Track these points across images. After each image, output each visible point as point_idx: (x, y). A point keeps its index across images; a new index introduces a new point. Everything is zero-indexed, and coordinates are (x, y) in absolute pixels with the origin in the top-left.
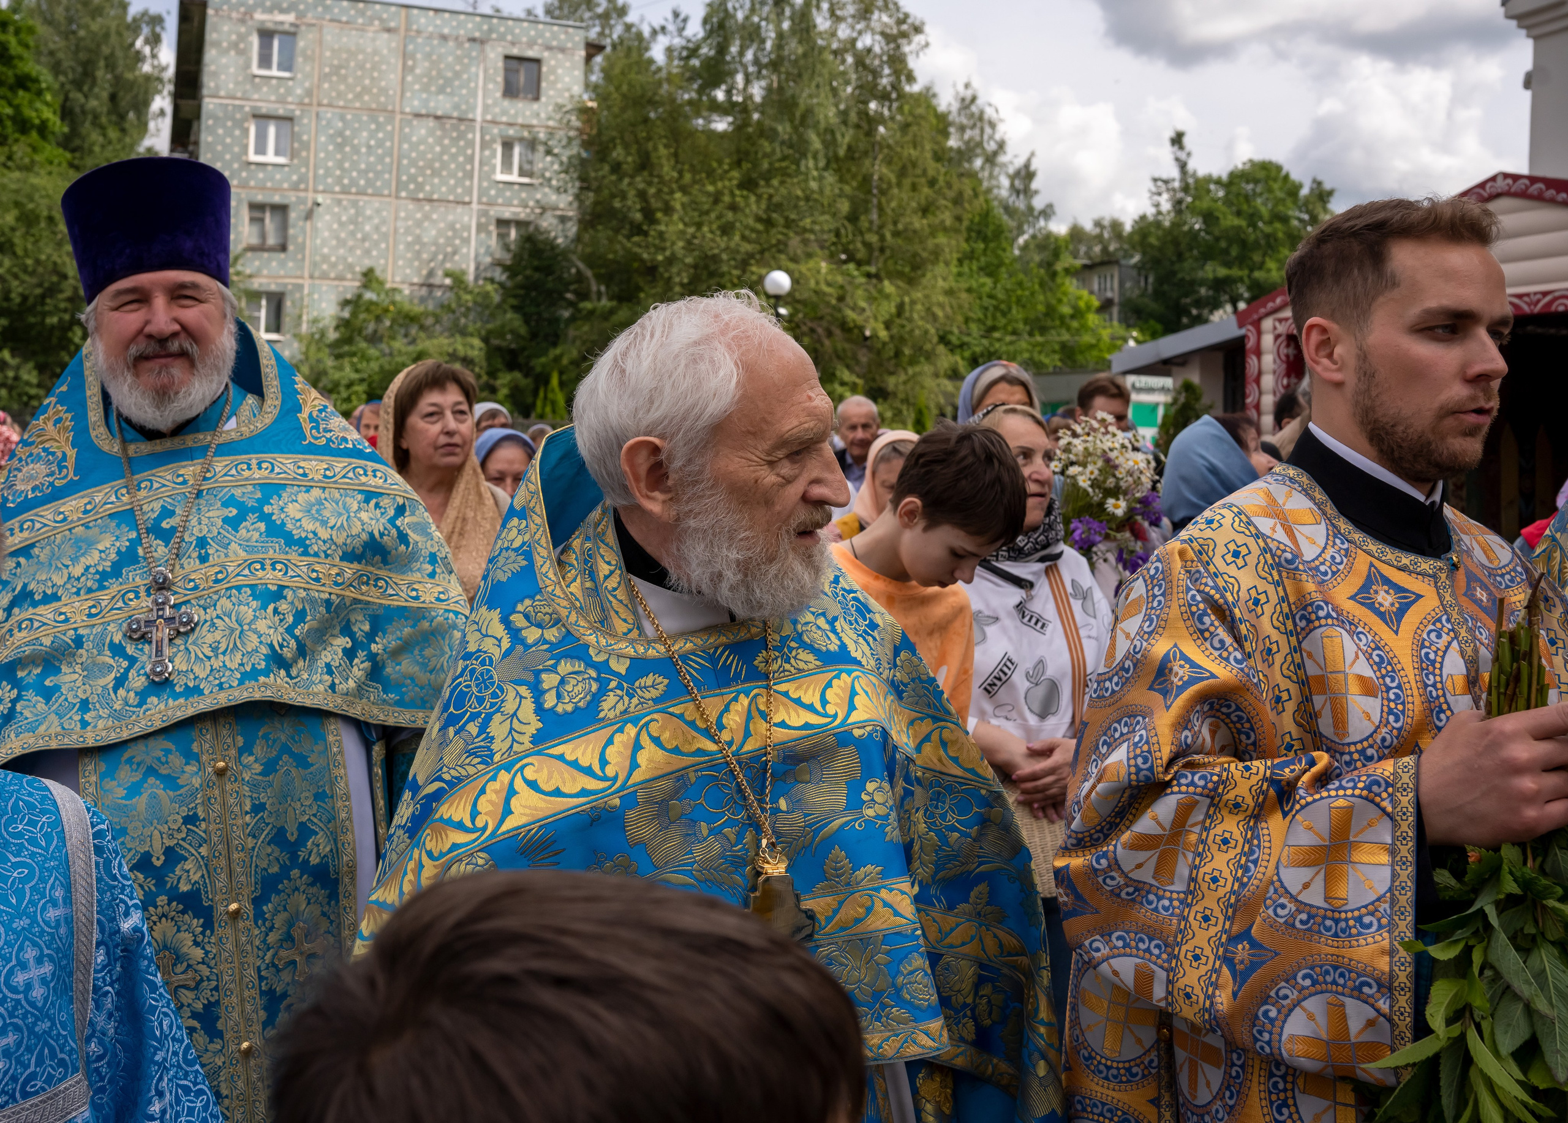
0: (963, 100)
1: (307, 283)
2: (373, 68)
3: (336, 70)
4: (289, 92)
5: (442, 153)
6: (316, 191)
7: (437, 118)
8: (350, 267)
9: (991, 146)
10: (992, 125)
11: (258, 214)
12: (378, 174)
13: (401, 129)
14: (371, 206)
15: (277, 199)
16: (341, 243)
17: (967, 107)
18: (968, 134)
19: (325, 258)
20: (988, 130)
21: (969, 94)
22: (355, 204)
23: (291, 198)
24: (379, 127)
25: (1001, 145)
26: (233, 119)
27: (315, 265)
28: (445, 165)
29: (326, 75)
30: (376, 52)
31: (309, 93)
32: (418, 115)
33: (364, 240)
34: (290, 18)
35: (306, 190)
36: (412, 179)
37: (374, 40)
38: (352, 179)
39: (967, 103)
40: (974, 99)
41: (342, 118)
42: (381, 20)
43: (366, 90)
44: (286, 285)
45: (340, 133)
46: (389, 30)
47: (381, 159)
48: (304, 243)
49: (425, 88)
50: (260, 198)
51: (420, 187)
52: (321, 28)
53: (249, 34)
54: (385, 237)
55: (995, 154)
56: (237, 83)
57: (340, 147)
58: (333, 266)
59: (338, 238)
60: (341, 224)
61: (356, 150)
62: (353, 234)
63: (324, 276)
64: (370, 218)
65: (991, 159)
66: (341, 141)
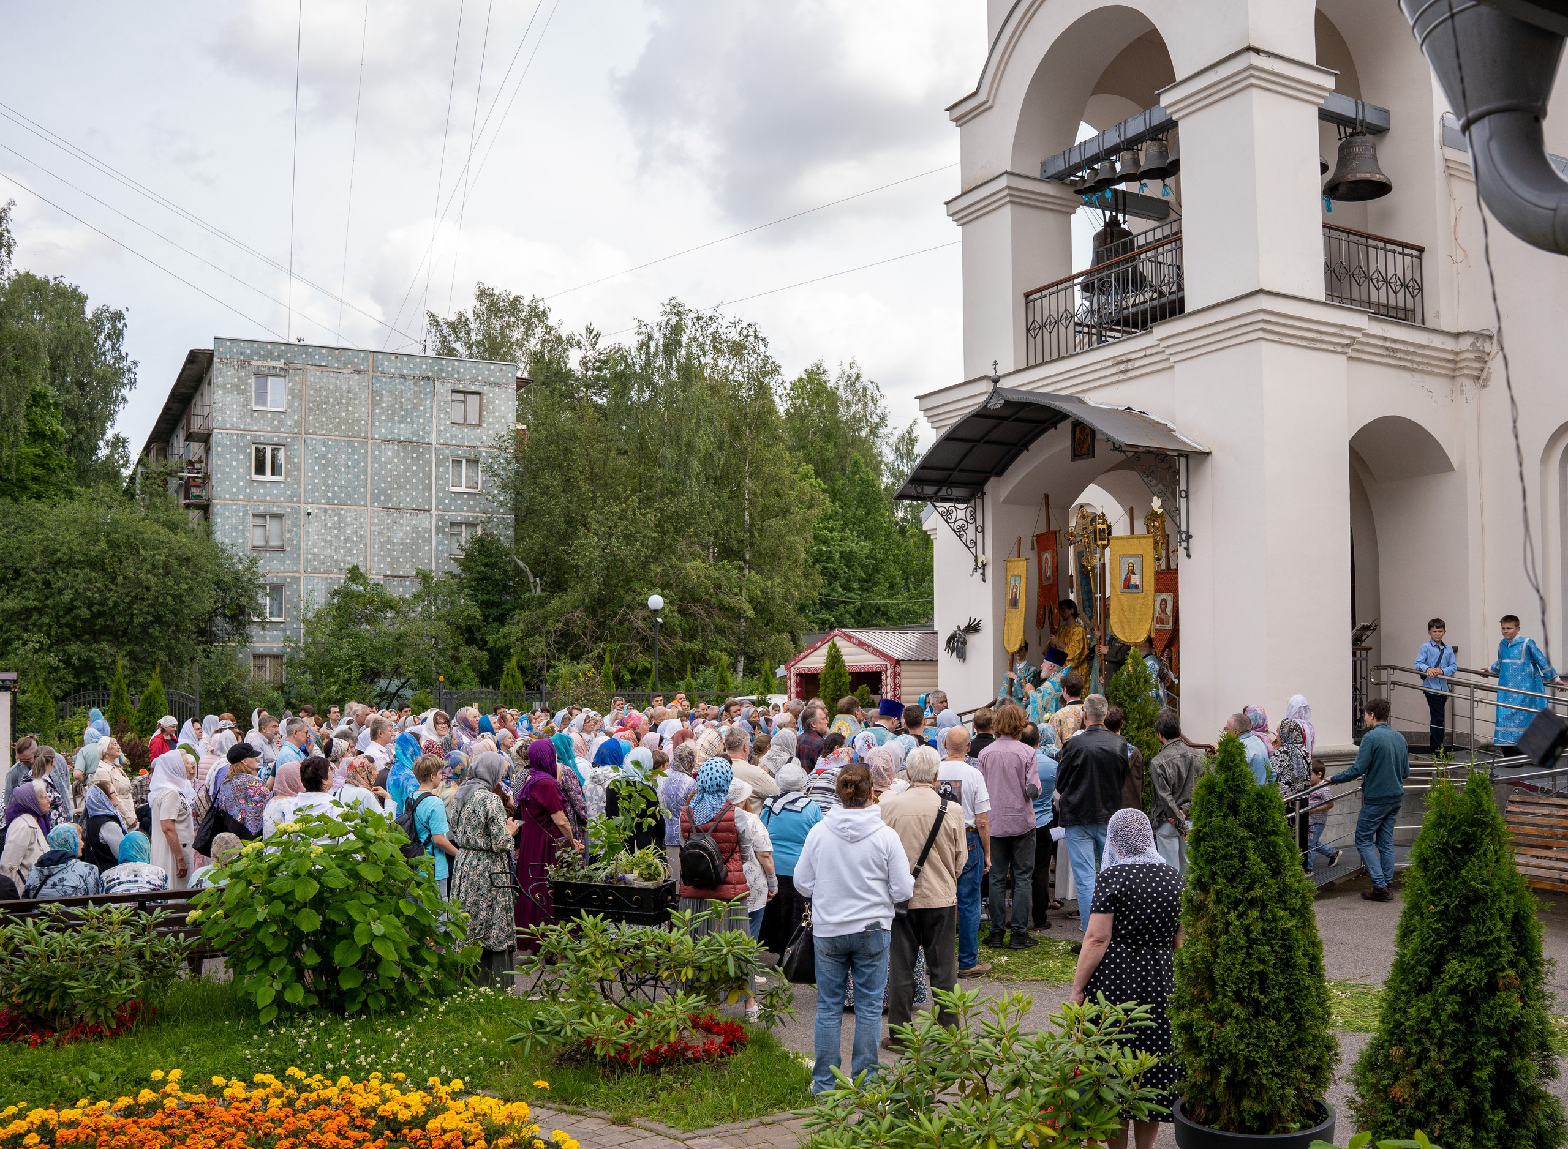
0: (849, 377)
1: (303, 576)
2: (348, 403)
3: (319, 406)
4: (282, 423)
5: (406, 471)
6: (307, 503)
7: (400, 442)
8: (336, 563)
9: (875, 419)
10: (874, 400)
11: (259, 521)
12: (355, 488)
13: (373, 452)
14: (350, 514)
15: (275, 510)
16: (328, 544)
17: (853, 384)
18: (854, 408)
19: (316, 556)
20: (871, 406)
21: (853, 373)
22: (337, 512)
23: (286, 508)
24: (355, 451)
25: (883, 418)
26: (237, 446)
27: (308, 561)
28: (408, 481)
29: (310, 409)
30: (349, 390)
31: (298, 424)
32: (385, 441)
33: (346, 541)
34: (281, 364)
35: (299, 502)
36: (383, 492)
37: (348, 380)
38: (334, 493)
39: (852, 381)
40: (858, 378)
41: (325, 444)
42: (352, 363)
43: (344, 421)
44: (285, 578)
45: (324, 457)
46: (359, 373)
47: (357, 476)
48: (299, 545)
49: (390, 419)
50: (261, 509)
51: (389, 498)
52: (305, 372)
53: (247, 377)
54: (363, 538)
55: (878, 425)
56: (239, 418)
57: (324, 467)
58: (323, 562)
59: (325, 541)
60: (328, 529)
61: (337, 469)
62: (337, 536)
63: (316, 570)
64: (350, 524)
65: (874, 430)
66: (325, 463)
